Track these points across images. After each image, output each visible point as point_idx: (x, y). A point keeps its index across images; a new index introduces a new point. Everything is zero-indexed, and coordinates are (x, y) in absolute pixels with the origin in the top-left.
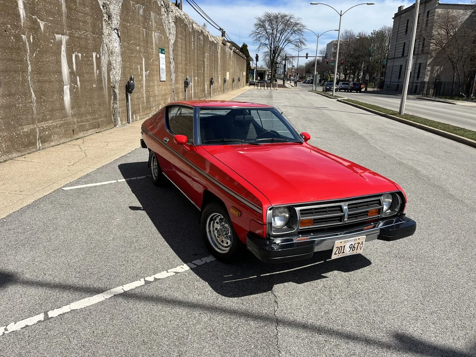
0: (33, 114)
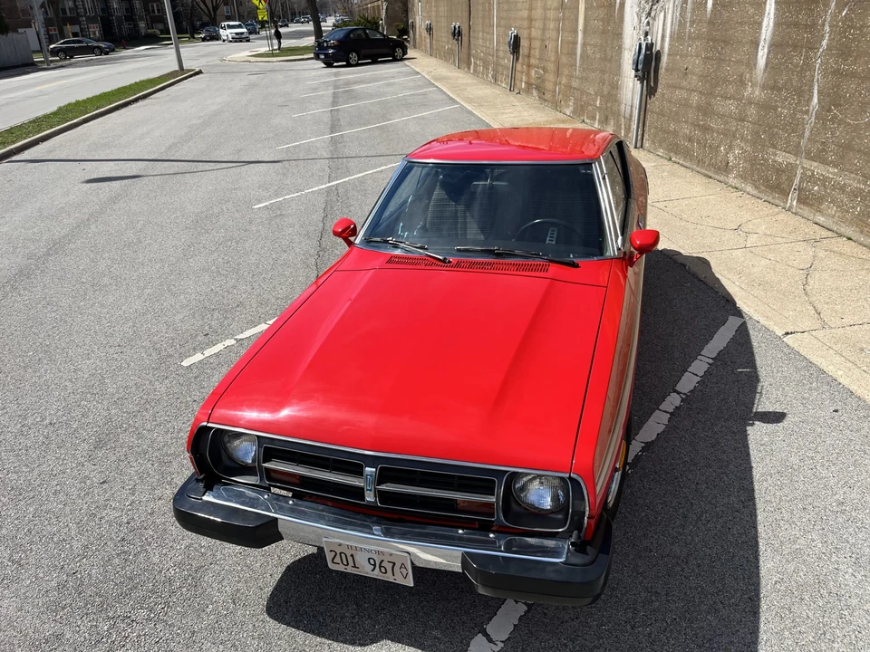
0: (802, 136)
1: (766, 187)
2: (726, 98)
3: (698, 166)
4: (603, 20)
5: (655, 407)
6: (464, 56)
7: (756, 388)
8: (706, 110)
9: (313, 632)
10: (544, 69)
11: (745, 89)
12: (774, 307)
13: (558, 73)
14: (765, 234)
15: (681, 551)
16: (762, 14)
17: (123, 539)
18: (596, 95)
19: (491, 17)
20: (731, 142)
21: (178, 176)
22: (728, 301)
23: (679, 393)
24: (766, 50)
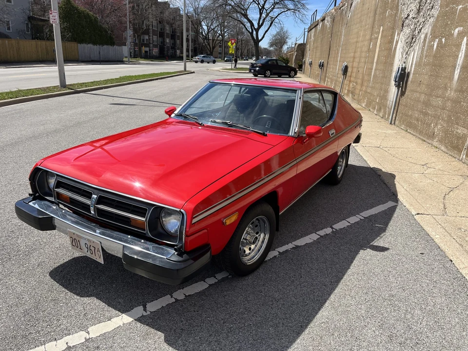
1: (451, 147)
2: (438, 97)
3: (419, 135)
4: (385, 56)
5: (314, 231)
6: (323, 77)
7: (380, 234)
8: (427, 104)
9: (63, 286)
10: (356, 83)
11: (447, 91)
12: (419, 201)
13: (362, 85)
14: (439, 169)
15: (279, 296)
16: (459, 51)
17: (13, 231)
18: (377, 96)
19: (337, 57)
20: (437, 121)
21: (151, 107)
22: (394, 194)
23: (332, 228)
24: (459, 70)
